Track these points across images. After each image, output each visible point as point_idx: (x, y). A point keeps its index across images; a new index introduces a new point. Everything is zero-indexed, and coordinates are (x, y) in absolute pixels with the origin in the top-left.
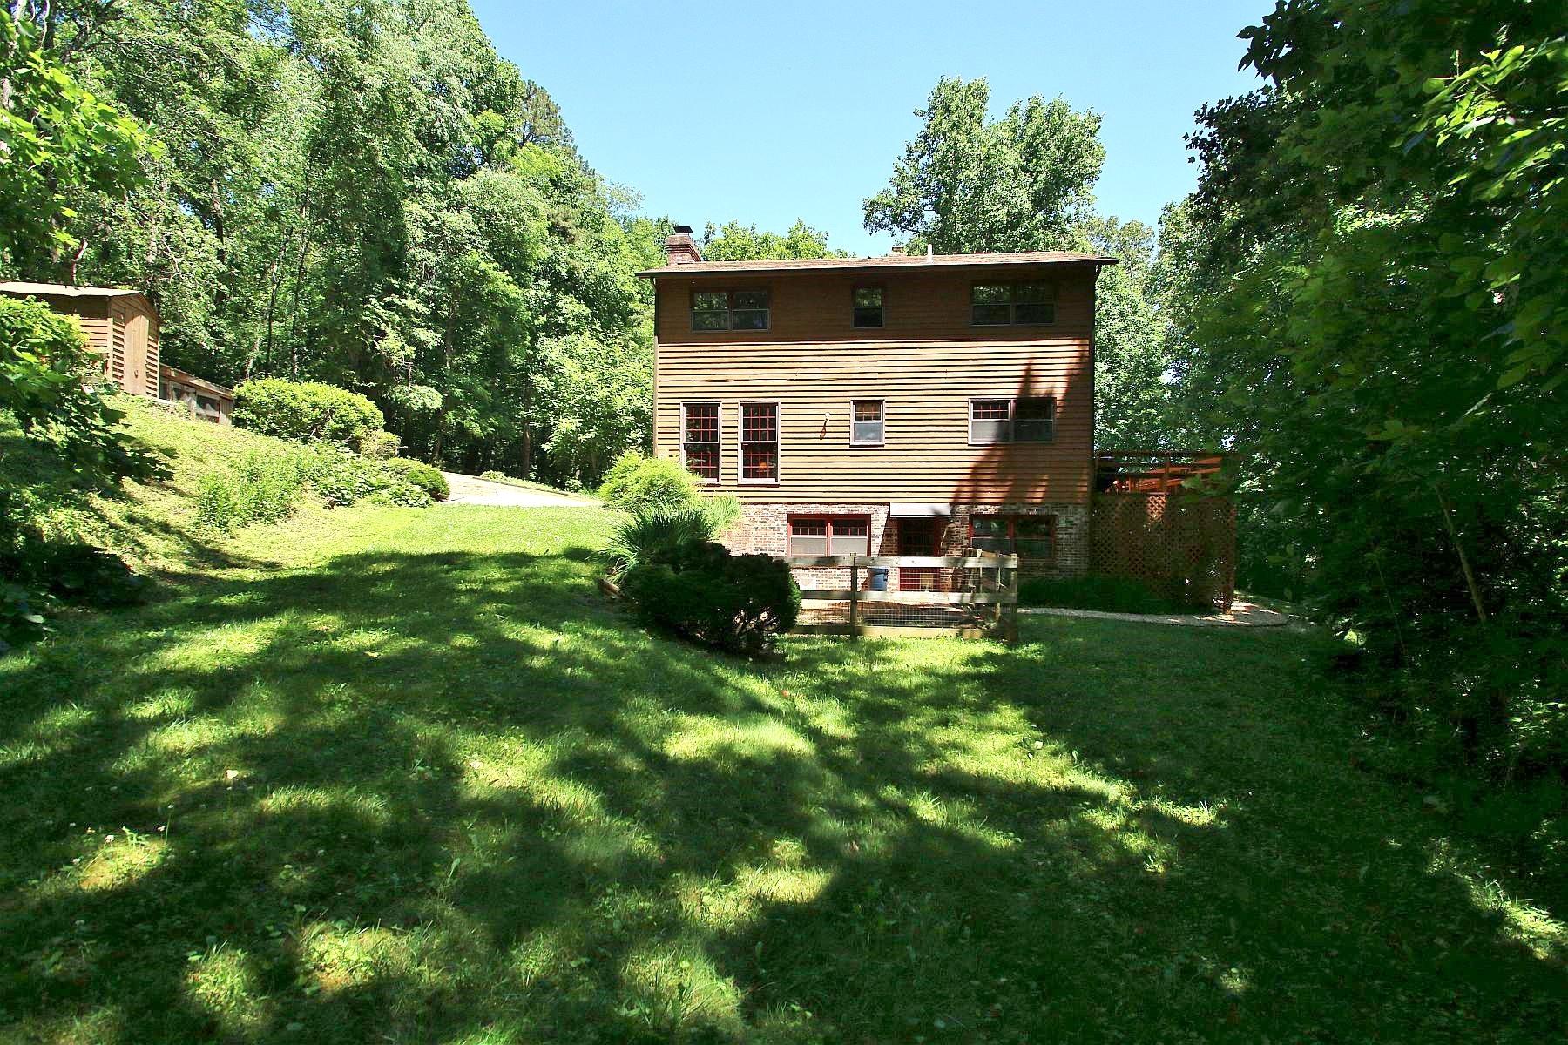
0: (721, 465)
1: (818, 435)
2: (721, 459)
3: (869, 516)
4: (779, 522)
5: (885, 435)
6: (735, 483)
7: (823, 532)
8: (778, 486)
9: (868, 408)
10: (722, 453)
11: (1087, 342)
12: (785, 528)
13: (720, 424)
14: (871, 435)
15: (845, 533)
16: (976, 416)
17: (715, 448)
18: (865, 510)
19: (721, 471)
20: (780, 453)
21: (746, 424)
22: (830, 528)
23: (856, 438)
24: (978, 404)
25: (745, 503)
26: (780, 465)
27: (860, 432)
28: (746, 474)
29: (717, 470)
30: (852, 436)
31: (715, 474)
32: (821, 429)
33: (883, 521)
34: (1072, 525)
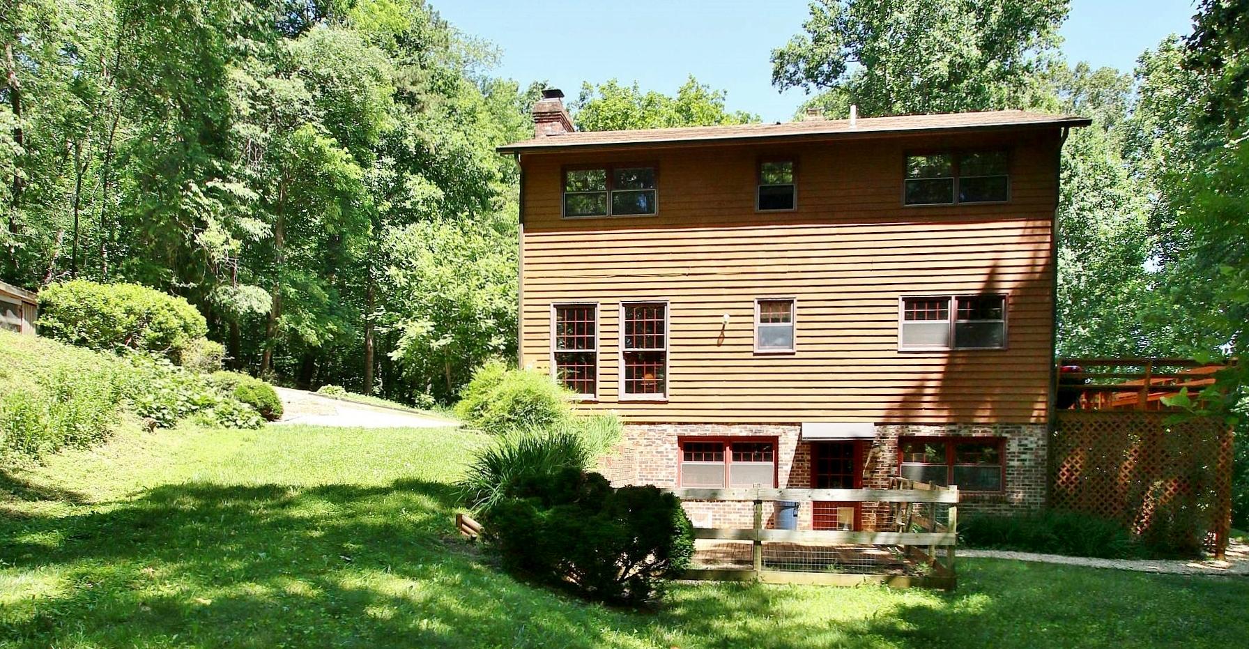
1: (715, 341)
2: (599, 371)
3: (775, 439)
4: (668, 446)
5: (796, 340)
6: (615, 399)
7: (720, 458)
8: (666, 402)
9: (775, 308)
10: (599, 364)
11: (1049, 223)
12: (675, 453)
13: (598, 328)
14: (780, 340)
15: (747, 458)
16: (908, 316)
17: (591, 358)
18: (770, 431)
19: (599, 385)
20: (669, 363)
21: (629, 328)
22: (729, 453)
23: (762, 344)
24: (910, 302)
25: (627, 423)
26: (669, 377)
27: (766, 337)
28: (629, 388)
29: (594, 384)
30: (756, 342)
31: (592, 388)
32: (718, 334)
33: (793, 444)
34: (1027, 450)
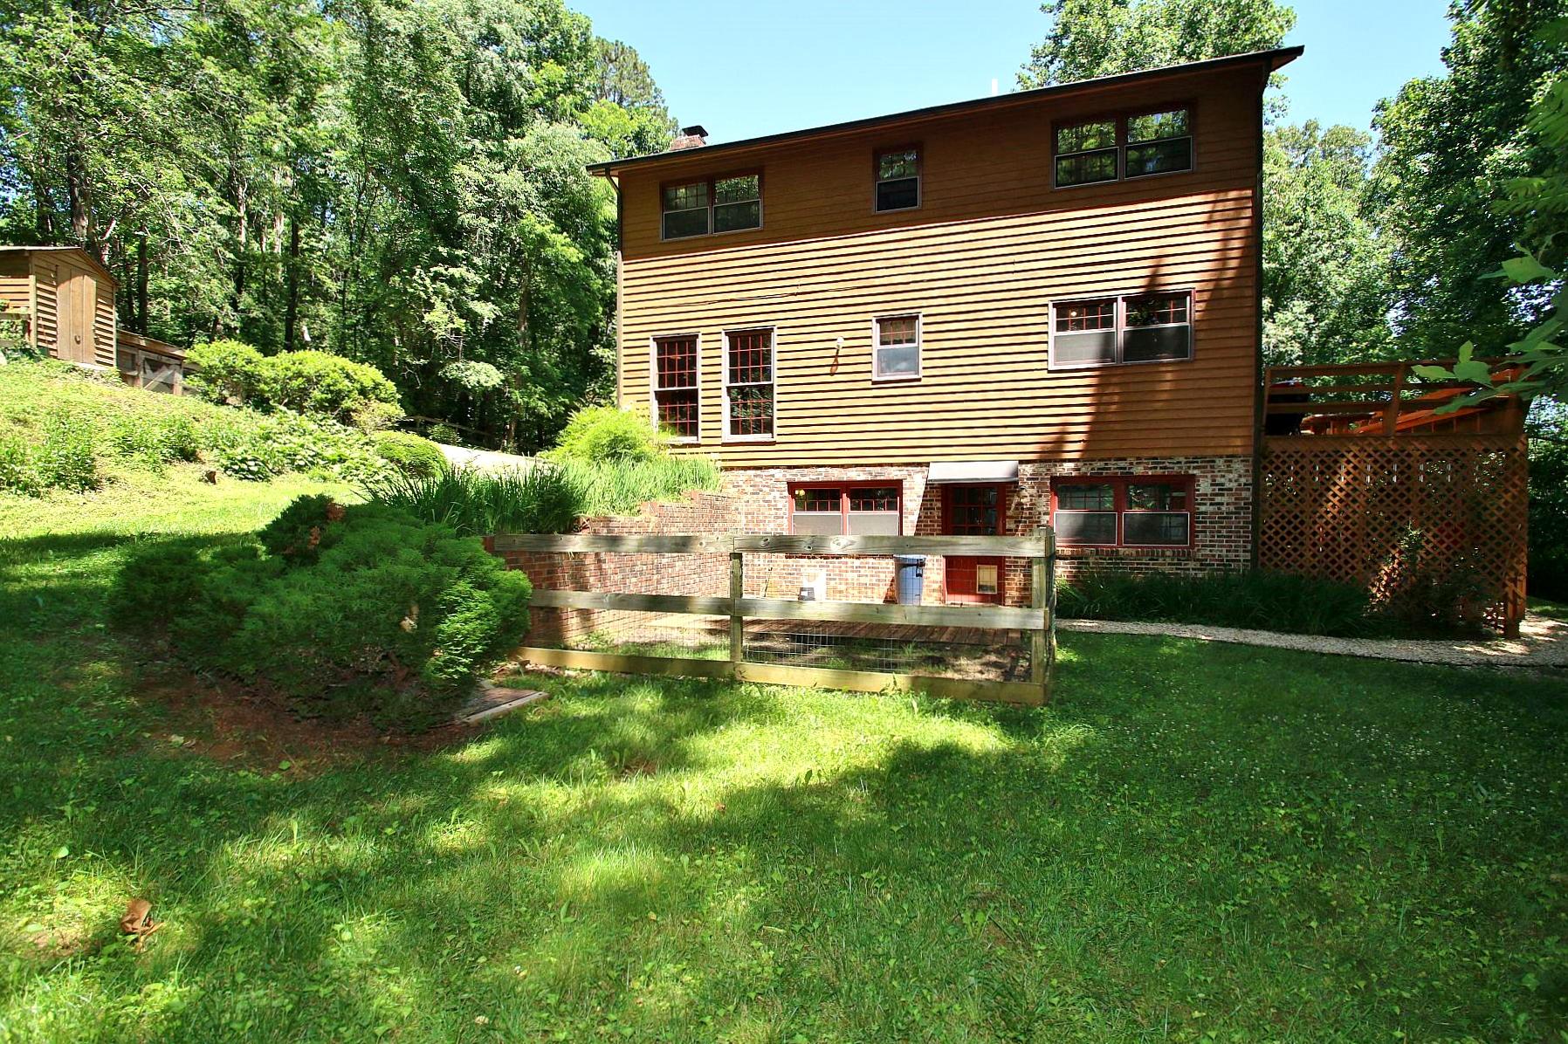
0: (701, 418)
1: (827, 370)
2: (701, 410)
3: (899, 482)
4: (777, 494)
5: (923, 364)
6: (718, 441)
7: (836, 507)
8: (774, 443)
9: (897, 326)
10: (701, 401)
11: (1249, 193)
12: (784, 502)
13: (700, 362)
14: (903, 365)
15: (868, 507)
16: (1061, 326)
17: (693, 396)
18: (893, 474)
19: (701, 426)
20: (776, 398)
21: (733, 359)
22: (846, 501)
23: (882, 371)
24: (1062, 308)
25: (726, 469)
26: (776, 414)
27: (888, 362)
28: (736, 427)
29: (696, 425)
30: (874, 368)
31: (693, 430)
32: (831, 361)
33: (920, 489)
34: (1223, 490)
